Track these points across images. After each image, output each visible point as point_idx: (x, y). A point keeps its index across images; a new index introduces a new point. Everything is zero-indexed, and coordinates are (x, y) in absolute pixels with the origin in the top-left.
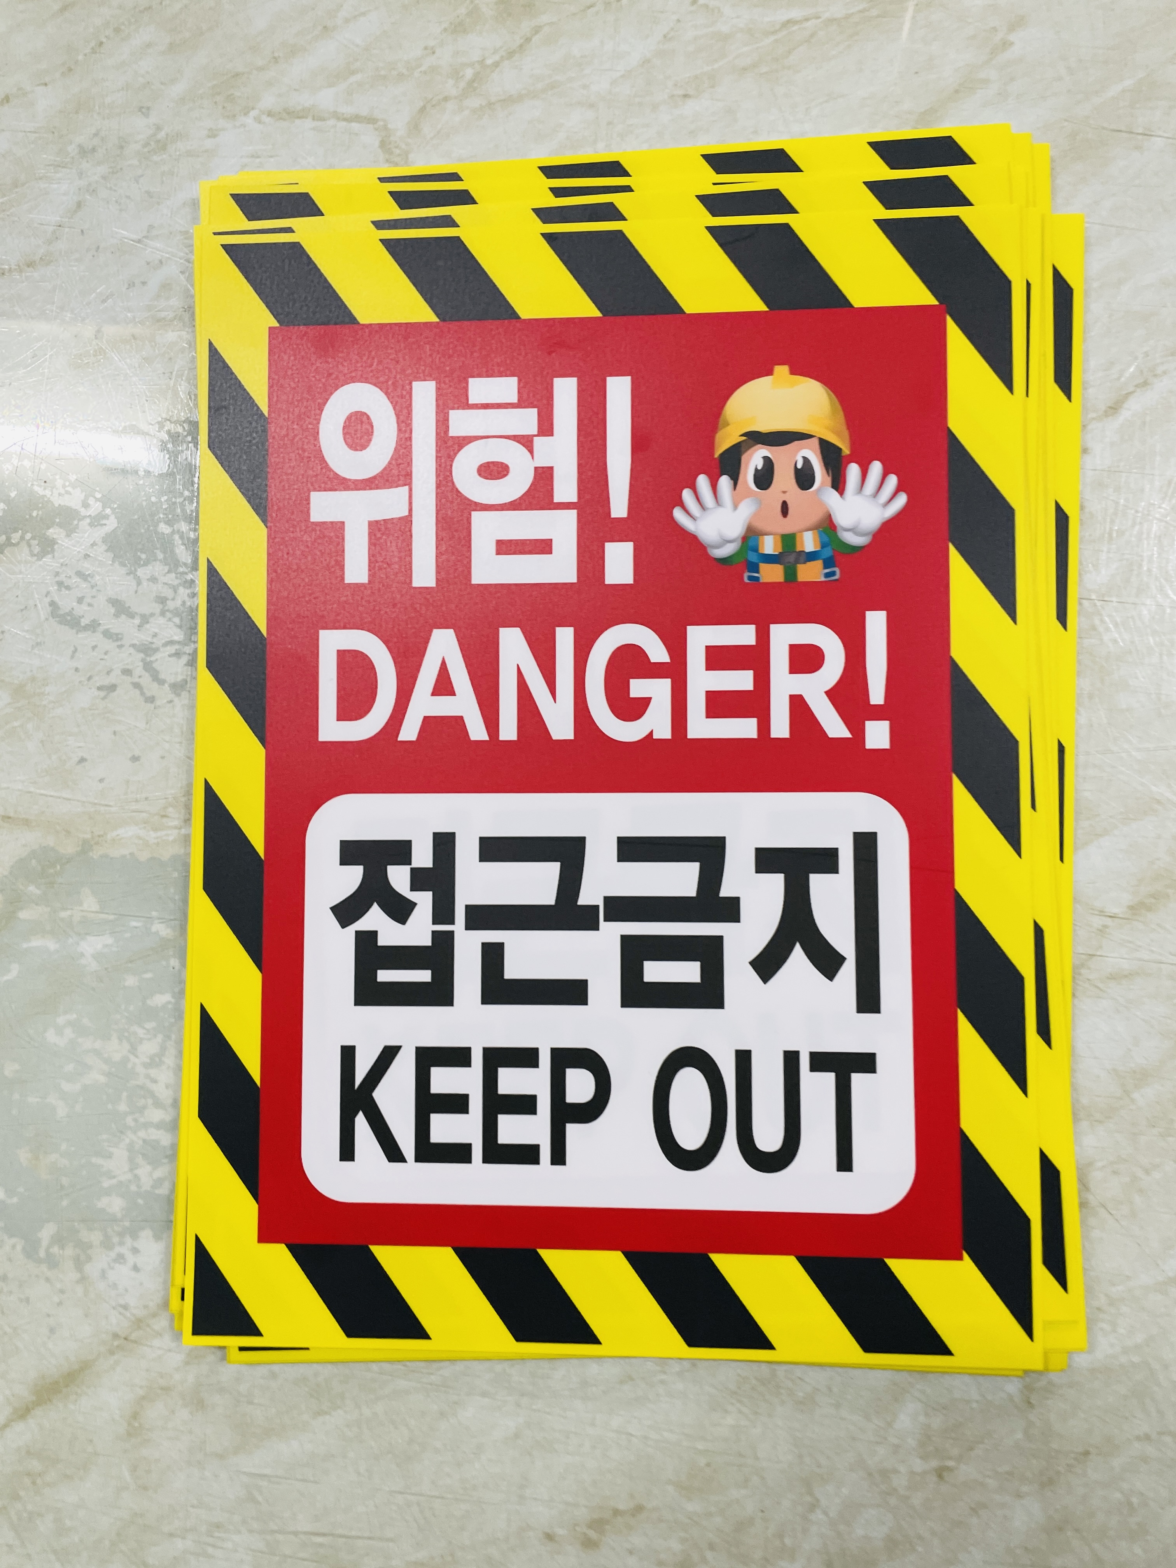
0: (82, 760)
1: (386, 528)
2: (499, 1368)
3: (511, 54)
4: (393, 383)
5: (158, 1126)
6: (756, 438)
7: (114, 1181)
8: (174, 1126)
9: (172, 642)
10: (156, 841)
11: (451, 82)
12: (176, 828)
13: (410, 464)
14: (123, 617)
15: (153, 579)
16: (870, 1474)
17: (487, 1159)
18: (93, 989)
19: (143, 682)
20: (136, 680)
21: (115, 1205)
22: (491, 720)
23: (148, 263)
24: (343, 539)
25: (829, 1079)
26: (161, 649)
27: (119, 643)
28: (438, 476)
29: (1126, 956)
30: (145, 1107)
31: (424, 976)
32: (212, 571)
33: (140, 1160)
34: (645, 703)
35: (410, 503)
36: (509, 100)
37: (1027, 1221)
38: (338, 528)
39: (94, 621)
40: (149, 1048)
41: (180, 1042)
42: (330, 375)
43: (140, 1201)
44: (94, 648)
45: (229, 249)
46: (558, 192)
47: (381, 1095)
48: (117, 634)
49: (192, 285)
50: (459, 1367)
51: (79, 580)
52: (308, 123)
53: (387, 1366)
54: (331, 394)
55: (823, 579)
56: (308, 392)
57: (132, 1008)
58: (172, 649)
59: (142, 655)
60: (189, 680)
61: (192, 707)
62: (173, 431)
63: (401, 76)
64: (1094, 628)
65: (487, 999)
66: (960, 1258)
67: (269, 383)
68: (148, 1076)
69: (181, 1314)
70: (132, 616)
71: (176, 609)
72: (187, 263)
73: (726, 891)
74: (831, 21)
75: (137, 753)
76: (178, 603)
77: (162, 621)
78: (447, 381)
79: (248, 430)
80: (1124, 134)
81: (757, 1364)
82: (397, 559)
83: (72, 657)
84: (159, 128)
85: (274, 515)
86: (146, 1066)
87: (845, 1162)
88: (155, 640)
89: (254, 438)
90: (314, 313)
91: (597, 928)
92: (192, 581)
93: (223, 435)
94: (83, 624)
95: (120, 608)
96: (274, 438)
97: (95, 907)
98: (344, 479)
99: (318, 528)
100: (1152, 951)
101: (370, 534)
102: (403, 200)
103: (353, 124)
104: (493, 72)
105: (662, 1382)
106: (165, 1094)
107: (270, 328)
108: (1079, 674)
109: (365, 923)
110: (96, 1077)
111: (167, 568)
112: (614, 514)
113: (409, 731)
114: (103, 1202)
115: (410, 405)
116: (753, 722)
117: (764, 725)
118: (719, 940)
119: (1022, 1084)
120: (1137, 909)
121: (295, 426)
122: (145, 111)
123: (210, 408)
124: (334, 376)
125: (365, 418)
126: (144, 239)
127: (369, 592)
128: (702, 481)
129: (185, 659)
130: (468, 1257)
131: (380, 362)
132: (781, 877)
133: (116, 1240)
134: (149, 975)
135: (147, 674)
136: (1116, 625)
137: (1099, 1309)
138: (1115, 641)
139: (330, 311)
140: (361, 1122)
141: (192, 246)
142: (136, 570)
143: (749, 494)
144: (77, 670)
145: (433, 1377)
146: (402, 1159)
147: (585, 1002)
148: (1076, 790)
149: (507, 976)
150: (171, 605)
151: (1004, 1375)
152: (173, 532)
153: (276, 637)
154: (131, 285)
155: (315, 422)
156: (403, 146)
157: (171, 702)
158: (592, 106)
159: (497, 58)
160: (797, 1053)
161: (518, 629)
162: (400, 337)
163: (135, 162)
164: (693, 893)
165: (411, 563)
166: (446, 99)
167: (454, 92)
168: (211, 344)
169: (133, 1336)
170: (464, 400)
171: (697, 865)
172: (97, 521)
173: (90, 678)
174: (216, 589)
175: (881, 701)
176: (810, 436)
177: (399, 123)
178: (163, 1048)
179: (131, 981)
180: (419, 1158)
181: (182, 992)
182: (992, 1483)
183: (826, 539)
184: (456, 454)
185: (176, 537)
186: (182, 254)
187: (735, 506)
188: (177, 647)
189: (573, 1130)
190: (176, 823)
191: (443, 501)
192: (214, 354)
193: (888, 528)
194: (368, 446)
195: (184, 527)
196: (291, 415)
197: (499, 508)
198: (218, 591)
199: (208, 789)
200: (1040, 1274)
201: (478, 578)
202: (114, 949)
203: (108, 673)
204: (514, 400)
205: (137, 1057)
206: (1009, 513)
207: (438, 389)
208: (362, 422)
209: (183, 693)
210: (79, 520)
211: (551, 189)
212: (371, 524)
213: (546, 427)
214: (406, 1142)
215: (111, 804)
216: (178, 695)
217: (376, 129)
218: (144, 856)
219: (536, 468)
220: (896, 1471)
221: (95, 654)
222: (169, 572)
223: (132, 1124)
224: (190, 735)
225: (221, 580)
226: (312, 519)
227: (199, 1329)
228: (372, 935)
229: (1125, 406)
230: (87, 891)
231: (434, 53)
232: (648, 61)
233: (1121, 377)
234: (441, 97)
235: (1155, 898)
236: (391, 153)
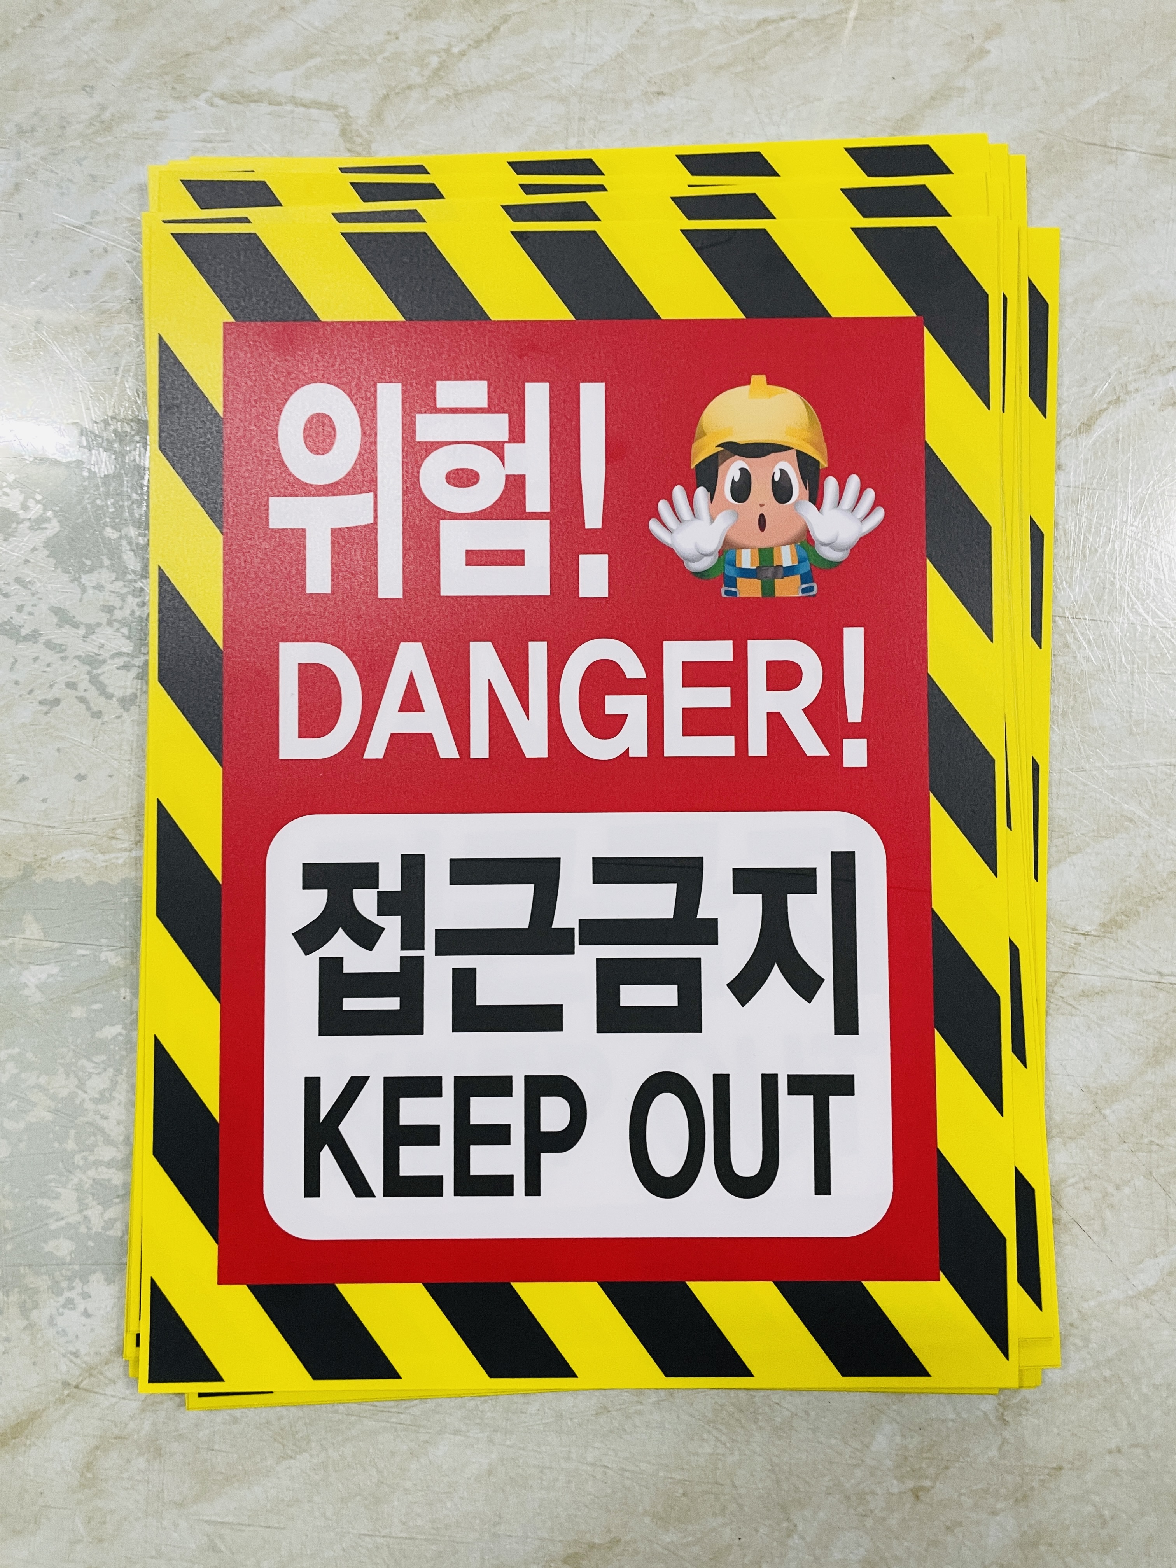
0: (24, 779)
1: (350, 536)
2: (471, 1404)
3: (478, 43)
4: (357, 385)
5: (109, 1164)
6: (733, 449)
7: (62, 1223)
8: (127, 1164)
9: (119, 654)
10: (104, 864)
11: (416, 70)
12: (125, 850)
13: (375, 469)
14: (67, 626)
15: (99, 587)
16: (848, 1498)
17: (459, 1191)
18: (38, 1021)
19: (87, 695)
20: (81, 693)
21: (64, 1248)
22: (462, 737)
23: (92, 251)
24: (304, 547)
25: (808, 1101)
26: (109, 661)
27: (62, 655)
28: (404, 482)
29: (1098, 974)
30: (95, 1145)
31: (392, 1004)
32: (163, 579)
33: (89, 1200)
34: (619, 721)
35: (376, 511)
36: (476, 92)
37: (1003, 1240)
38: (299, 535)
39: (34, 631)
40: (98, 1083)
41: (133, 1075)
42: (289, 374)
43: (91, 1244)
44: (36, 659)
45: (179, 238)
46: (528, 189)
47: (346, 1128)
48: (61, 645)
49: (141, 276)
50: (430, 1405)
51: (18, 587)
52: (264, 108)
53: (355, 1407)
54: (292, 393)
55: (800, 594)
56: (267, 392)
57: (79, 1041)
58: (120, 661)
59: (88, 668)
60: (139, 694)
61: (143, 723)
62: (119, 430)
63: (362, 62)
64: (1067, 645)
65: (458, 1027)
66: (937, 1279)
67: (224, 381)
68: (97, 1112)
69: (137, 1360)
70: (76, 626)
71: (125, 619)
72: (134, 253)
73: (703, 913)
74: (807, 22)
75: (83, 772)
76: (127, 612)
77: (109, 631)
78: (414, 384)
79: (201, 431)
80: (1099, 147)
81: (735, 1391)
82: (361, 569)
83: (12, 669)
84: (103, 108)
85: (230, 520)
86: (96, 1101)
87: (823, 1185)
88: (101, 652)
89: (209, 440)
90: (272, 309)
91: (572, 952)
92: (142, 590)
93: (175, 434)
94: (23, 634)
95: (63, 617)
96: (230, 439)
97: (39, 935)
98: (306, 484)
99: (277, 535)
100: (1123, 968)
101: (333, 542)
102: (366, 192)
103: (312, 111)
104: (460, 60)
105: (639, 1413)
106: (117, 1133)
107: (225, 323)
108: (1052, 692)
109: (329, 950)
110: (42, 1114)
111: (114, 576)
112: (588, 525)
113: (376, 749)
114: (50, 1246)
115: (375, 408)
116: (730, 740)
117: (742, 744)
118: (696, 963)
119: (998, 1103)
120: (1110, 926)
121: (253, 428)
122: (88, 89)
123: (160, 406)
124: (293, 376)
125: (326, 421)
126: (87, 226)
127: (332, 603)
128: (679, 493)
129: (134, 672)
130: (438, 1293)
131: (343, 362)
132: (759, 897)
133: (64, 1284)
134: (97, 1006)
135: (93, 688)
136: (1089, 642)
137: (1071, 1325)
138: (1088, 659)
139: (290, 307)
140: (326, 1156)
141: (140, 233)
142: (80, 577)
143: (726, 506)
144: (17, 683)
145: (402, 1416)
146: (370, 1194)
147: (560, 1028)
148: (1050, 809)
149: (479, 1003)
150: (118, 615)
151: (981, 1394)
152: (120, 537)
153: (233, 649)
154: (74, 273)
155: (273, 424)
156: (365, 135)
157: (118, 717)
158: (563, 100)
159: (464, 46)
160: (775, 1076)
161: (490, 643)
162: (364, 337)
163: (78, 143)
164: (670, 915)
165: (376, 573)
166: (409, 88)
167: (419, 80)
168: (160, 338)
169: (85, 1384)
170: (431, 404)
171: (674, 886)
172: (38, 524)
173: (30, 692)
174: (168, 599)
175: (859, 719)
176: (790, 448)
177: (361, 111)
178: (114, 1083)
179: (78, 1012)
180: (389, 1192)
181: (135, 1023)
182: (967, 1501)
183: (804, 554)
184: (423, 460)
185: (124, 542)
186: (129, 243)
187: (712, 519)
188: (126, 659)
189: (547, 1160)
190: (126, 845)
191: (411, 508)
192: (164, 347)
193: (865, 542)
194: (330, 450)
195: (132, 532)
196: (248, 416)
197: (469, 517)
198: (170, 601)
199: (161, 809)
200: (1016, 1293)
201: (446, 590)
202: (59, 979)
203: (51, 686)
204: (484, 404)
205: (86, 1092)
206: (986, 528)
207: (404, 392)
208: (324, 425)
209: (132, 708)
210: (19, 523)
211: (522, 186)
212: (333, 531)
213: (517, 434)
214: (375, 1176)
215: (56, 825)
216: (128, 710)
217: (337, 116)
218: (91, 880)
219: (507, 476)
220: (873, 1493)
221: (36, 666)
222: (117, 579)
223: (81, 1163)
224: (141, 753)
225: (174, 588)
226: (271, 526)
227: (154, 1378)
228: (338, 962)
229: (1098, 422)
230: (29, 917)
231: (397, 38)
232: (620, 55)
233: (1094, 393)
234: (404, 85)
235: (1126, 915)
236: (354, 142)
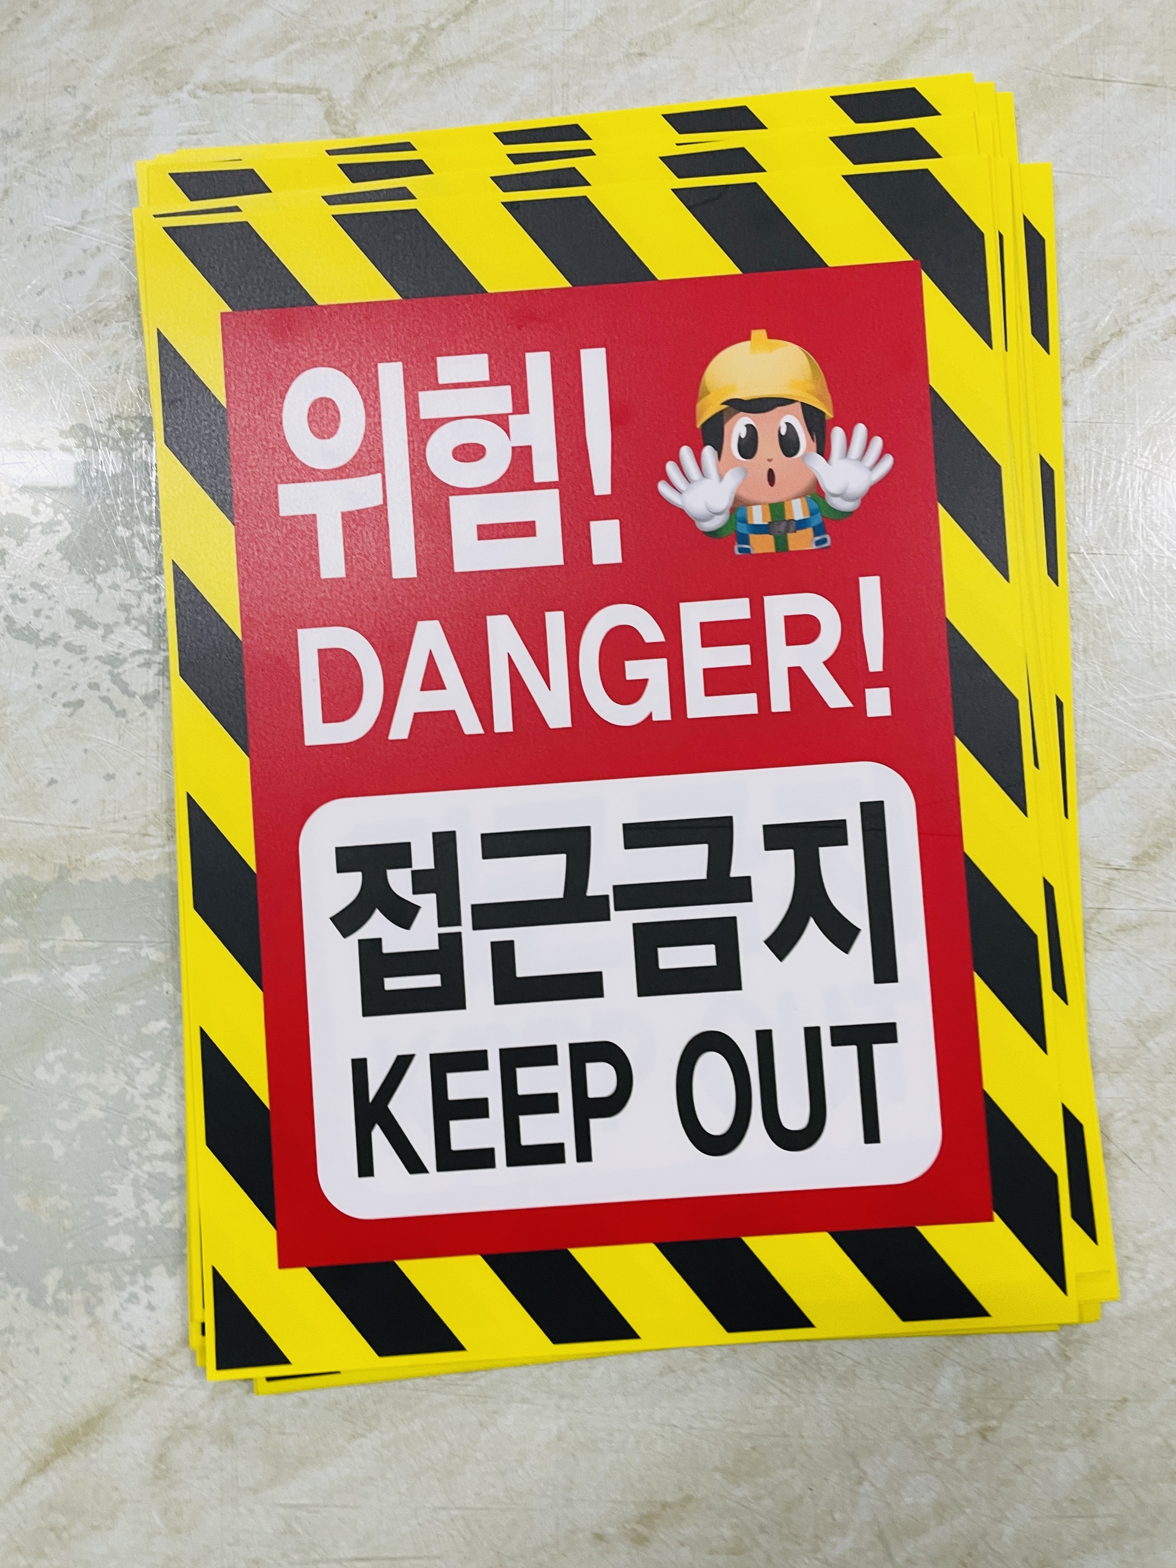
0: (53, 782)
1: (361, 518)
2: (537, 1372)
3: (456, 17)
4: (358, 366)
5: (164, 1158)
6: (737, 406)
7: (121, 1219)
8: (181, 1157)
9: (140, 652)
10: (138, 862)
11: (396, 47)
12: (159, 846)
13: (381, 450)
14: (85, 627)
15: (115, 587)
16: (915, 1442)
17: (510, 1163)
18: (83, 1022)
19: (111, 695)
20: (104, 694)
21: (124, 1243)
22: (485, 713)
23: (85, 251)
24: (316, 532)
25: (851, 1052)
26: (129, 660)
27: (83, 656)
28: (411, 461)
29: (1134, 908)
30: (147, 1140)
31: (433, 981)
32: (179, 574)
33: (146, 1195)
34: (641, 685)
35: (384, 491)
36: (458, 65)
37: (1054, 1177)
38: (311, 520)
39: (54, 634)
40: (148, 1077)
41: (180, 1068)
42: (290, 360)
43: (150, 1237)
44: (56, 662)
45: (171, 231)
46: (516, 159)
47: (395, 1106)
48: (80, 647)
49: (135, 273)
50: (496, 1375)
51: (34, 591)
52: (248, 96)
53: (422, 1383)
54: (293, 380)
55: (814, 547)
56: (269, 379)
57: (125, 1038)
58: (140, 659)
59: (109, 667)
60: (161, 690)
61: (168, 718)
62: (124, 428)
63: (342, 44)
64: (1084, 581)
65: (500, 999)
66: (991, 1219)
67: (225, 372)
68: (148, 1107)
69: (203, 1350)
70: (94, 626)
71: (142, 616)
72: (127, 250)
73: (735, 872)
75: (111, 770)
76: (144, 609)
77: (128, 629)
78: (415, 362)
79: (206, 423)
80: (1085, 81)
81: (797, 1342)
82: (374, 551)
83: (33, 674)
84: (87, 108)
85: (241, 511)
86: (145, 1096)
87: (872, 1134)
88: (121, 651)
89: (214, 431)
90: (269, 296)
91: (608, 918)
92: (157, 586)
93: (180, 428)
94: (42, 638)
95: (82, 619)
96: (235, 430)
97: (79, 935)
98: (313, 469)
99: (288, 522)
100: (1158, 900)
101: (344, 526)
102: (354, 172)
103: (295, 96)
104: (440, 35)
105: (703, 1370)
106: (169, 1126)
107: (222, 314)
108: (1072, 629)
109: (367, 931)
110: (93, 1112)
111: (128, 574)
112: (597, 492)
113: (400, 730)
114: (110, 1242)
115: (377, 388)
116: (752, 698)
117: (764, 700)
118: (731, 922)
119: (1042, 1043)
120: (1143, 859)
121: (257, 416)
122: (69, 89)
123: (163, 401)
124: (294, 361)
125: (330, 405)
126: (79, 226)
127: (348, 586)
128: (686, 453)
129: (155, 669)
130: (497, 1263)
131: (342, 345)
132: (791, 852)
133: (127, 1279)
134: (142, 1002)
135: (116, 687)
136: (1106, 577)
137: (1127, 1258)
138: (1105, 594)
139: (286, 293)
140: (378, 1135)
141: (132, 230)
142: (95, 578)
143: (734, 463)
144: (39, 687)
145: (469, 1388)
146: (423, 1170)
147: (601, 995)
148: (1077, 746)
149: (519, 974)
150: (135, 612)
151: (1041, 1331)
152: (133, 535)
153: (252, 639)
154: (68, 275)
155: (277, 411)
156: (350, 117)
157: (143, 714)
158: (544, 68)
159: (442, 21)
160: (818, 1029)
161: (507, 616)
162: (362, 318)
163: (64, 144)
164: (704, 876)
165: (389, 553)
166: (391, 66)
167: (400, 58)
168: (159, 333)
169: (153, 1377)
170: (433, 381)
171: (705, 847)
172: (49, 528)
173: (54, 695)
174: (184, 593)
175: (880, 668)
176: (792, 401)
177: (343, 92)
178: (163, 1078)
179: (122, 1010)
180: (442, 1166)
181: (179, 1016)
182: (1034, 1439)
183: (815, 506)
184: (428, 438)
185: (136, 540)
186: (121, 240)
187: (721, 477)
188: (146, 656)
189: (596, 1125)
190: (159, 841)
191: (419, 487)
192: (163, 342)
193: (876, 491)
194: (335, 433)
195: (144, 529)
196: (251, 405)
197: (478, 491)
198: (186, 594)
199: (191, 802)
200: (1070, 1229)
201: (460, 566)
202: (103, 978)
203: (74, 688)
204: (486, 377)
205: (135, 1088)
206: (995, 469)
207: (405, 370)
208: (327, 408)
209: (156, 705)
210: (30, 528)
211: (509, 156)
212: (344, 515)
213: (521, 405)
214: (427, 1152)
215: (88, 825)
216: (151, 707)
217: (320, 100)
218: (126, 878)
219: (514, 448)
220: (940, 1436)
221: (58, 669)
222: (132, 577)
223: (135, 1158)
224: (167, 749)
225: (189, 582)
226: (282, 514)
227: (222, 1364)
228: (377, 943)
229: (1102, 356)
230: (68, 919)
231: (375, 17)
232: (600, 19)
233: (1096, 326)
234: (386, 63)
235: (1158, 848)
236: (338, 124)
